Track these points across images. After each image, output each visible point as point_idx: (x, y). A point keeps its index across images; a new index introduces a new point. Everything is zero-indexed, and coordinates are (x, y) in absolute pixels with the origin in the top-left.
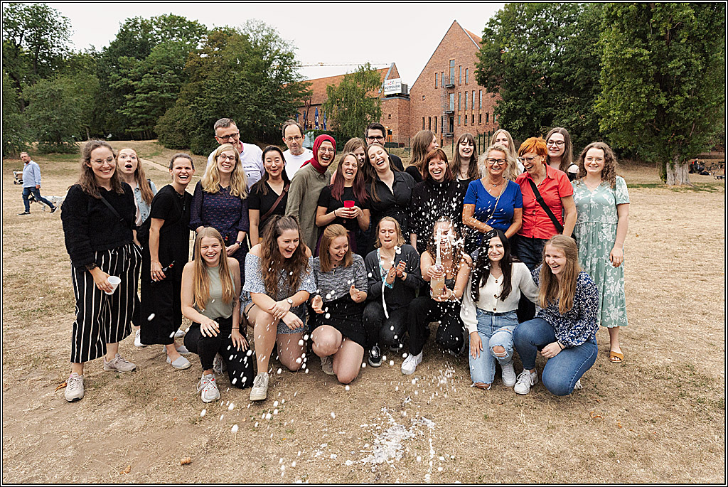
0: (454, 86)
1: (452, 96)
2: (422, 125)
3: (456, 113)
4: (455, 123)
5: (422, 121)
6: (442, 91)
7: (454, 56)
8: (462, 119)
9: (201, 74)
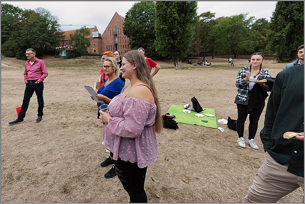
0: (117, 35)
1: (116, 38)
2: (106, 48)
3: (118, 44)
4: (118, 48)
5: (106, 47)
6: (113, 36)
7: (116, 24)
8: (120, 46)
9: (19, 28)
